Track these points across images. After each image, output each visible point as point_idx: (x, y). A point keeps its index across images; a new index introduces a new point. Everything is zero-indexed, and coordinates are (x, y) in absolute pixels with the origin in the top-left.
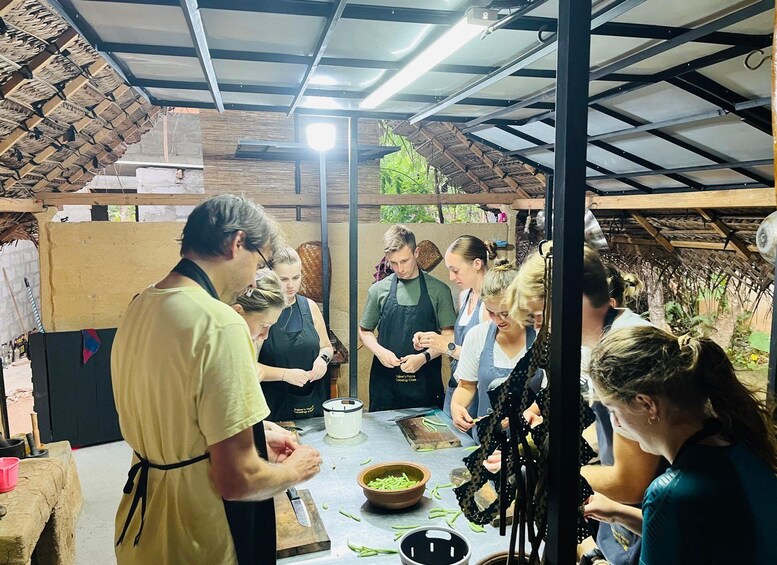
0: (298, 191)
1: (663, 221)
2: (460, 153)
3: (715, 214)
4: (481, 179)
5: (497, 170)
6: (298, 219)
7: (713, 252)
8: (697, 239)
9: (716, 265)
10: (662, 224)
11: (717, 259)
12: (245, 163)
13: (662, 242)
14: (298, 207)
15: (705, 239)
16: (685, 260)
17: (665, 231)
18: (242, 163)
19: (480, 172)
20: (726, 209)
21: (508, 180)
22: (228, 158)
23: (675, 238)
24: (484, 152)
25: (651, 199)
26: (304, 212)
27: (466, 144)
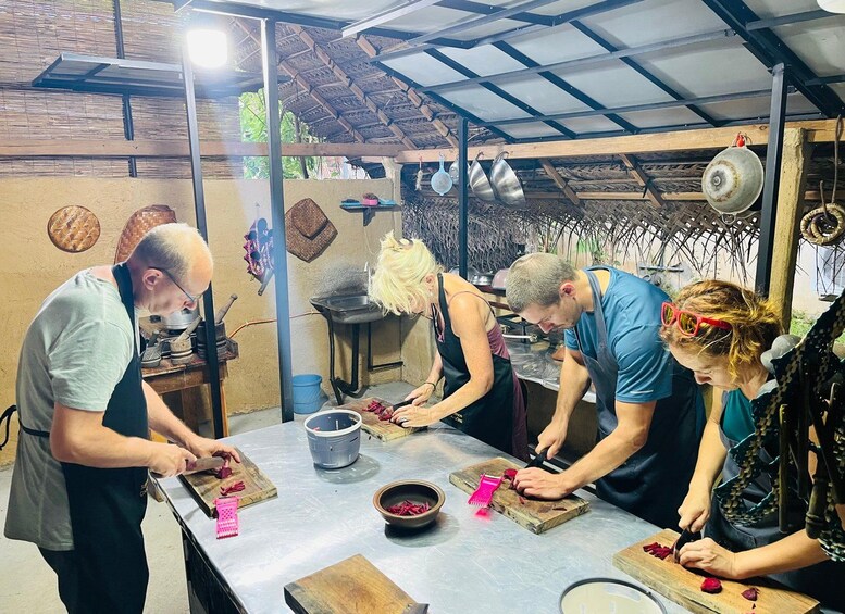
0: (129, 135)
1: (575, 171)
2: (333, 95)
3: (636, 159)
4: (354, 127)
5: (381, 115)
6: (133, 173)
7: (621, 202)
8: (608, 190)
9: (622, 215)
10: (573, 175)
11: (625, 210)
12: (49, 95)
13: (569, 194)
14: (132, 159)
15: (616, 190)
16: (590, 212)
17: (573, 183)
18: (43, 95)
19: (356, 119)
20: (650, 154)
21: (393, 128)
22: (21, 87)
23: (583, 190)
24: (366, 93)
25: (575, 145)
26: (140, 166)
27: (346, 82)
